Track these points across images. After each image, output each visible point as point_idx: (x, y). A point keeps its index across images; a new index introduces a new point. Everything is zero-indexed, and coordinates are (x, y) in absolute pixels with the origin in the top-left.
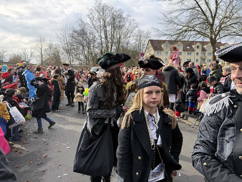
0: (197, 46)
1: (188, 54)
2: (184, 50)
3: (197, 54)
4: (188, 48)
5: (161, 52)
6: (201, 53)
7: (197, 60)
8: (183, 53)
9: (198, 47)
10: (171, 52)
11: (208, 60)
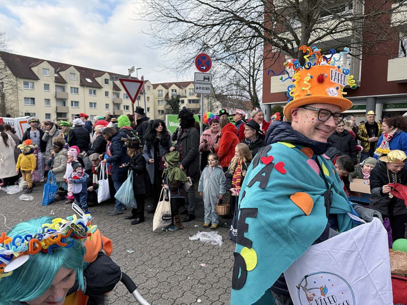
0: (105, 80)
1: (90, 94)
2: (83, 84)
3: (107, 94)
4: (89, 80)
5: (33, 83)
6: (113, 93)
7: (106, 104)
8: (81, 89)
9: (107, 81)
10: (56, 85)
11: (124, 106)
